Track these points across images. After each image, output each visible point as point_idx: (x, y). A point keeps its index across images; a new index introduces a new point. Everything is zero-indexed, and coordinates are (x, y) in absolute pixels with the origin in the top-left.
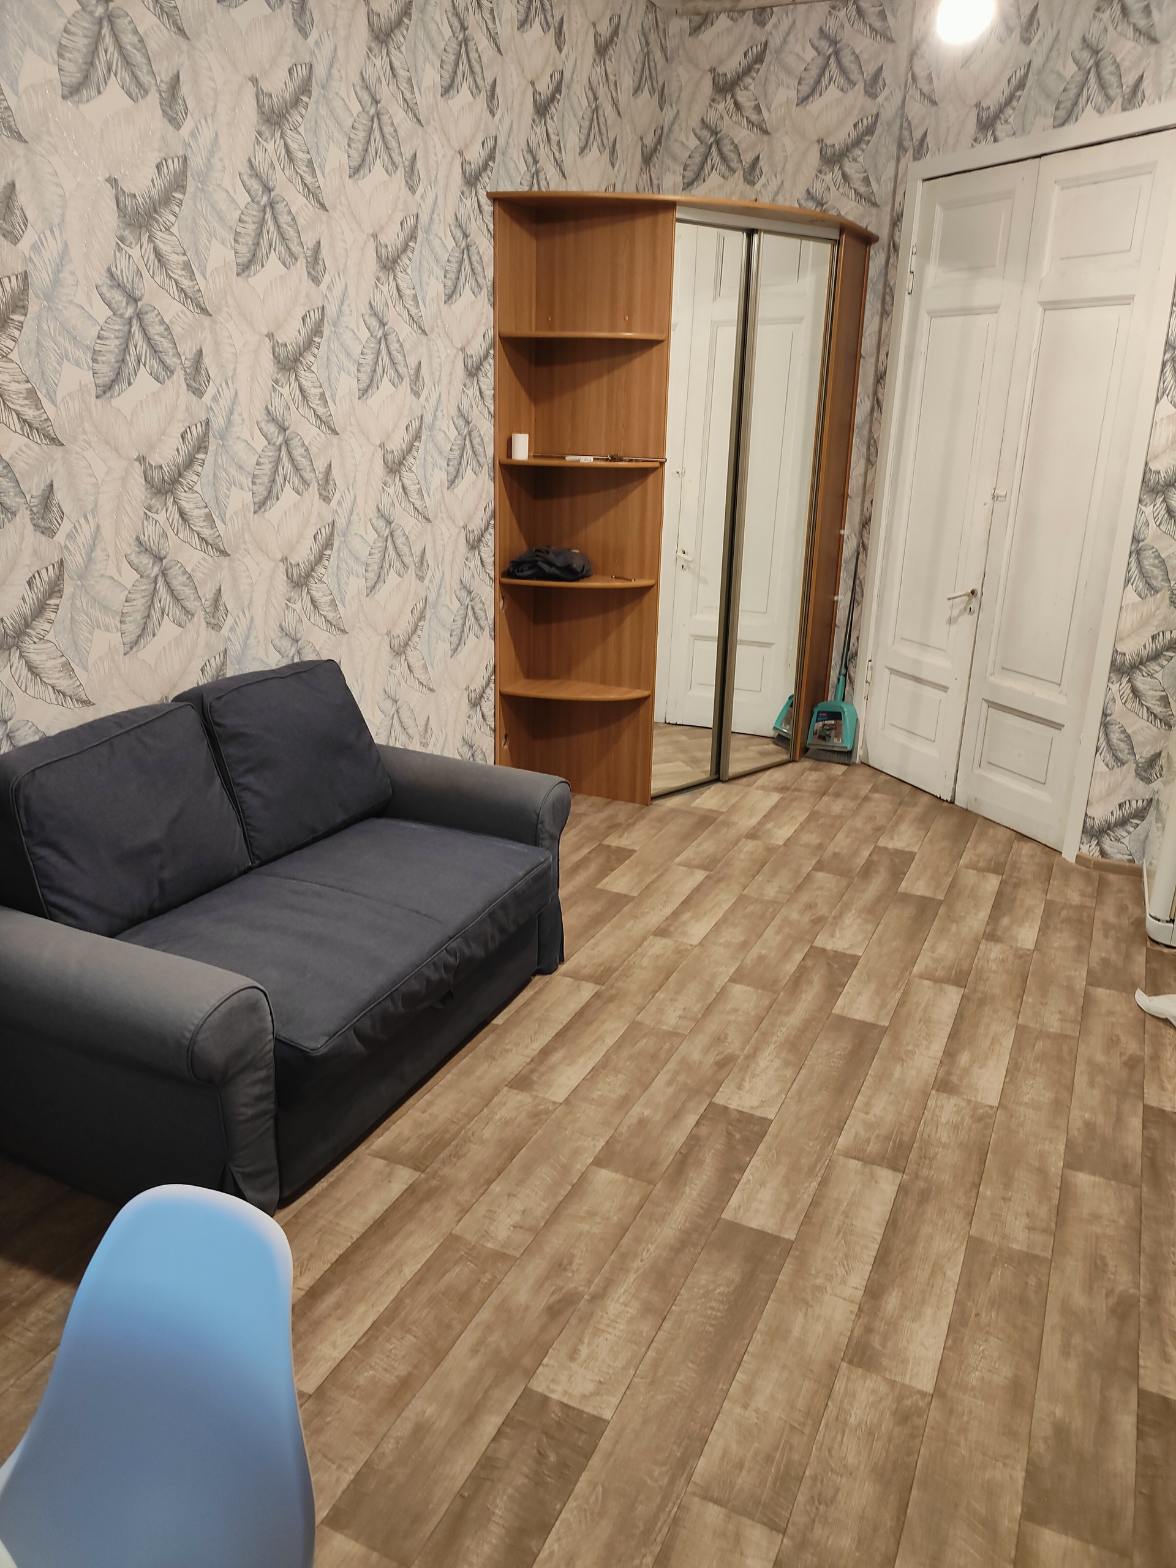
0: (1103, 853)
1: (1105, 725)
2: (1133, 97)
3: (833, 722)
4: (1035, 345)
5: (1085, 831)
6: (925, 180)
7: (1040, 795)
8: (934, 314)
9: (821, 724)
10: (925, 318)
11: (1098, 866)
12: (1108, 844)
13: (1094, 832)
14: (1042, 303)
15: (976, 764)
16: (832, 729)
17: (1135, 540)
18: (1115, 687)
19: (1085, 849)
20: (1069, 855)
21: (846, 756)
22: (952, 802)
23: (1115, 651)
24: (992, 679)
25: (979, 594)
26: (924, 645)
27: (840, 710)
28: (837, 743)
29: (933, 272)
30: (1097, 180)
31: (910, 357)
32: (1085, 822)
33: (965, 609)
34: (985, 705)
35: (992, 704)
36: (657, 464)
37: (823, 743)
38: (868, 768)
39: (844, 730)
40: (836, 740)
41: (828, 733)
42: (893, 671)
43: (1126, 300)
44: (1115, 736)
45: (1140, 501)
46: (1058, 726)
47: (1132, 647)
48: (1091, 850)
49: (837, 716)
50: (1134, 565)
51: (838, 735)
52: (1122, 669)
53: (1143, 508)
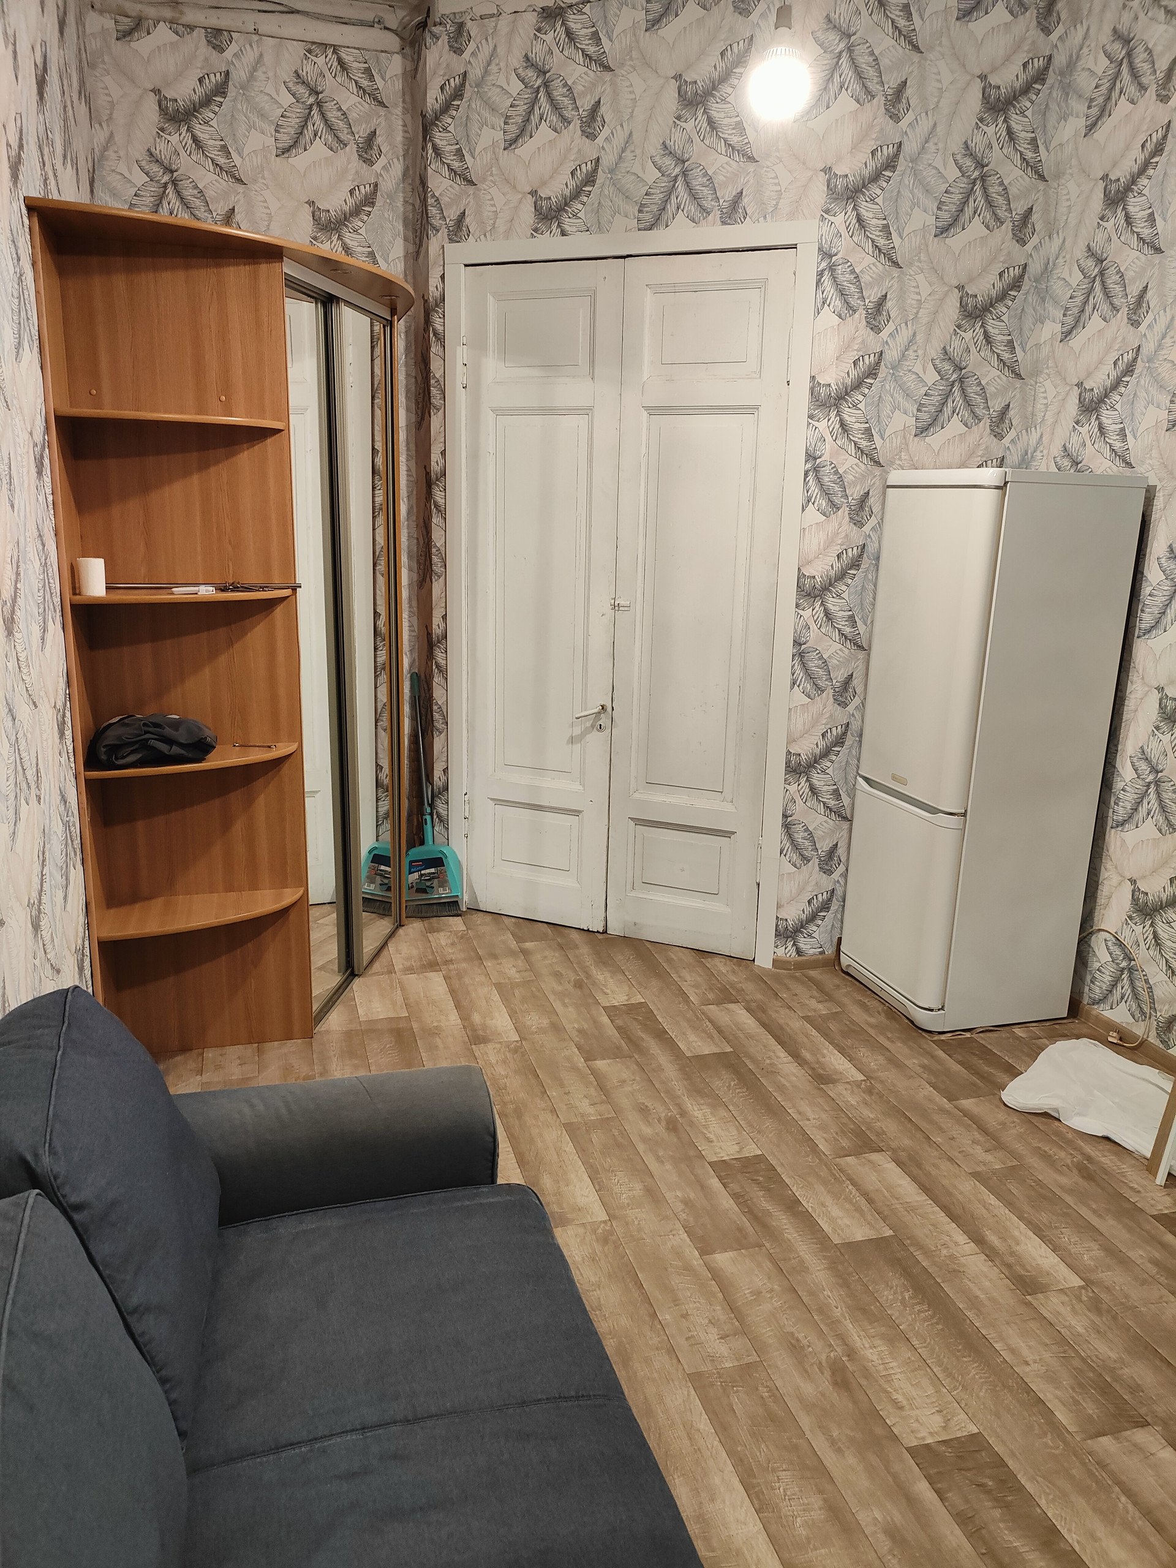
0: (799, 952)
1: (787, 827)
2: (733, 212)
3: (433, 870)
4: (644, 450)
5: (778, 934)
6: (466, 265)
7: (716, 906)
8: (499, 412)
9: (416, 875)
10: (488, 418)
11: (799, 966)
12: (804, 943)
13: (789, 934)
14: (646, 408)
15: (629, 887)
16: (433, 878)
17: (797, 643)
18: (793, 788)
19: (781, 952)
20: (764, 961)
21: (452, 907)
22: (605, 932)
23: (789, 753)
24: (637, 796)
25: (609, 709)
26: (539, 770)
27: (440, 855)
28: (442, 893)
29: (492, 367)
30: (696, 288)
31: (474, 457)
32: (777, 926)
33: (593, 726)
34: (632, 823)
35: (639, 822)
36: (287, 592)
37: (424, 896)
38: (481, 914)
39: (449, 878)
40: (441, 890)
41: (428, 884)
42: (498, 802)
43: (751, 410)
44: (799, 836)
45: (797, 606)
46: (728, 834)
47: (807, 747)
48: (786, 952)
49: (438, 862)
50: (798, 668)
51: (443, 883)
52: (797, 769)
53: (801, 612)
